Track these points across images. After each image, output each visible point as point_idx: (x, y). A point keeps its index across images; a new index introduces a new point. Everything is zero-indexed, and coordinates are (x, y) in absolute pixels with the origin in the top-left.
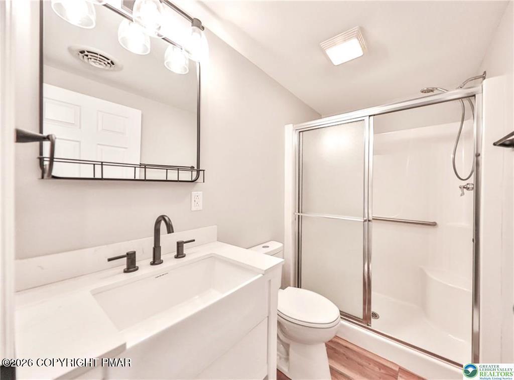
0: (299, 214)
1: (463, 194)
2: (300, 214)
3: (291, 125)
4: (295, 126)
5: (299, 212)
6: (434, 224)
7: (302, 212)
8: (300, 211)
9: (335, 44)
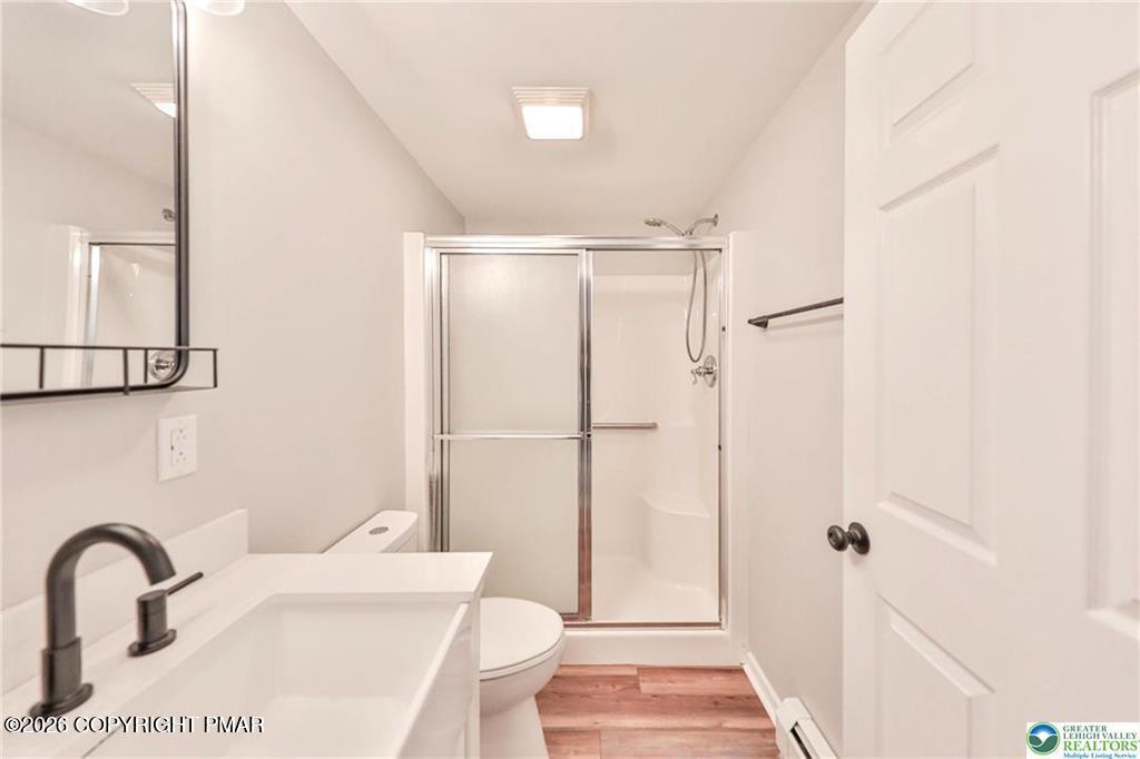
0: (441, 437)
1: (695, 382)
2: (446, 437)
3: (422, 234)
4: (429, 239)
5: (442, 433)
6: (653, 427)
7: (449, 433)
8: (446, 429)
9: (541, 102)
